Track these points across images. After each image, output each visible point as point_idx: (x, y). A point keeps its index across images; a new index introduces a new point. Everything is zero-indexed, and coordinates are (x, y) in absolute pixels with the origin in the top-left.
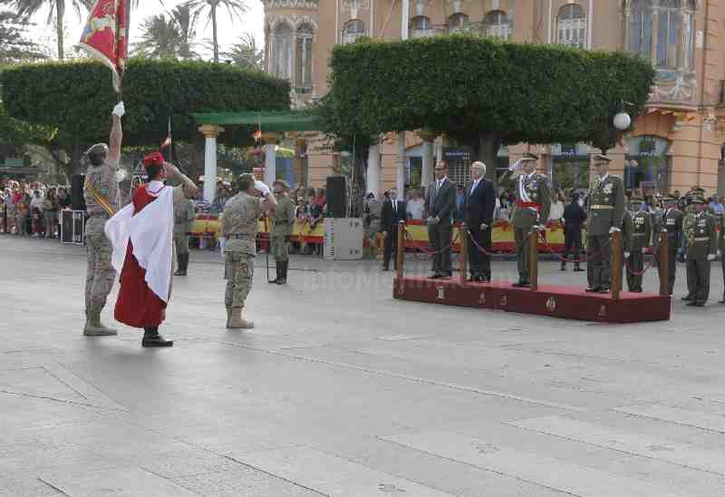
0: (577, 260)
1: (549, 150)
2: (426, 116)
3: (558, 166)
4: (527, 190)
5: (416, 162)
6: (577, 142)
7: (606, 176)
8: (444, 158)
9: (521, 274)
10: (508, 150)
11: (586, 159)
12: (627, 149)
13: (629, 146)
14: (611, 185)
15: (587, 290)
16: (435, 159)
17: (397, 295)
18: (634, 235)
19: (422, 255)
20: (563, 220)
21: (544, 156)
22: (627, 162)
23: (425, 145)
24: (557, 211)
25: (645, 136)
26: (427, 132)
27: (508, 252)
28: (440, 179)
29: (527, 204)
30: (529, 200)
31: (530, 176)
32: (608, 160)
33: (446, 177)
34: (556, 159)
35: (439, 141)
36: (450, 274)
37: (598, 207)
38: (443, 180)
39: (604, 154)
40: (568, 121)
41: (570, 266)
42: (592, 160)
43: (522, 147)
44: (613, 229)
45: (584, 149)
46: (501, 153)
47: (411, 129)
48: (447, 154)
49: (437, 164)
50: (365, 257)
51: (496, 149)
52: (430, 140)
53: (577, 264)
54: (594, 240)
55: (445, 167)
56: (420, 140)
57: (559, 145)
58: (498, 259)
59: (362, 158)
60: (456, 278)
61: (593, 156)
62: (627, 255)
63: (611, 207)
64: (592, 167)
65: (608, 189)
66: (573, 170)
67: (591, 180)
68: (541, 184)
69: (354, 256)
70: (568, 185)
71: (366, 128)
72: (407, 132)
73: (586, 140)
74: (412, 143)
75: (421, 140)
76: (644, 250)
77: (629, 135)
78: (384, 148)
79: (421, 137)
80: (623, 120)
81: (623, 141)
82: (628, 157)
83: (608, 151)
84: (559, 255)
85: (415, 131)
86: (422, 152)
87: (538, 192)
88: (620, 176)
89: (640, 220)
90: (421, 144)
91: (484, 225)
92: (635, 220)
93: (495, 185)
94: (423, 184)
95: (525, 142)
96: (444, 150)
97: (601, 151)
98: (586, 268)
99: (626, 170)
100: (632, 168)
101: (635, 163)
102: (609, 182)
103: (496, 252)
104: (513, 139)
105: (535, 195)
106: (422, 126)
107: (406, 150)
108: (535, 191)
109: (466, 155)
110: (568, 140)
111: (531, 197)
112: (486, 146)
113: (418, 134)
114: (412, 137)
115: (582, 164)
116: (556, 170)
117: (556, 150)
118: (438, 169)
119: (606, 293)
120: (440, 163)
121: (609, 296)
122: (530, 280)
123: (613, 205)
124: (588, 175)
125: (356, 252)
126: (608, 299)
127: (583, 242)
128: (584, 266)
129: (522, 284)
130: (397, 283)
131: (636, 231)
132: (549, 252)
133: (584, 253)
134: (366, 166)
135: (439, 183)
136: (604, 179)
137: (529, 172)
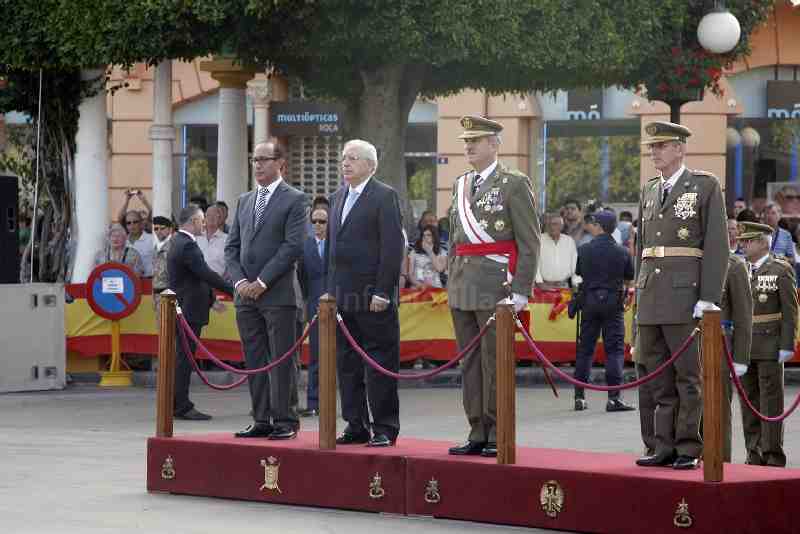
0: (613, 383)
1: (538, 107)
2: (228, 23)
3: (560, 145)
4: (479, 213)
5: (203, 139)
6: (608, 85)
7: (680, 172)
8: (274, 129)
9: (473, 421)
10: (435, 107)
11: (631, 128)
12: (732, 102)
13: (737, 95)
14: (692, 196)
15: (640, 463)
16: (250, 130)
17: (157, 484)
18: (756, 319)
19: (222, 375)
20: (577, 280)
21: (526, 121)
22: (734, 133)
23: (225, 95)
24: (558, 259)
25: (776, 67)
26: (227, 61)
27: (439, 364)
28: (266, 182)
29: (482, 249)
30: (488, 239)
31: (485, 175)
32: (684, 134)
33: (280, 179)
34: (556, 129)
35: (260, 85)
36: (295, 426)
37: (661, 252)
38: (272, 188)
39: (675, 117)
40: (584, 35)
41: (597, 398)
42: (643, 133)
43: (469, 101)
44: (701, 307)
45: (625, 102)
46: (417, 114)
47: (188, 54)
48: (281, 117)
49: (258, 147)
50: (73, 382)
51: (404, 106)
52: (236, 81)
53: (614, 394)
54: (656, 334)
55: (278, 154)
56: (209, 83)
57: (562, 95)
58: (414, 384)
59: (61, 130)
60: (308, 434)
61: (645, 122)
62: (741, 369)
63: (693, 252)
64: (644, 149)
65: (686, 205)
66: (600, 154)
67: (644, 183)
68: (515, 194)
69: (43, 383)
70: (587, 194)
71: (68, 54)
72: (176, 62)
73: (628, 82)
74: (192, 90)
75: (216, 84)
76: (784, 355)
77: (738, 67)
78: (120, 104)
79: (215, 75)
80: (721, 29)
81: (723, 82)
82: (734, 122)
83: (684, 108)
84: (567, 372)
85: (198, 60)
86: (216, 114)
87: (507, 214)
88: (717, 171)
89: (767, 282)
90: (213, 93)
91: (377, 299)
92: (755, 280)
93: (403, 195)
94: (221, 194)
95: (475, 87)
96: (274, 109)
97: (667, 108)
98: (636, 405)
99: (730, 154)
100: (747, 149)
101: (753, 136)
102: (688, 189)
103: (409, 365)
104: (447, 81)
105: (499, 224)
106: (215, 49)
107: (175, 108)
108: (497, 215)
109: (329, 121)
110: (586, 82)
111: (490, 230)
112: (379, 97)
113: (204, 66)
114: (191, 75)
115: (620, 141)
116: (555, 156)
117: (556, 106)
118: (261, 159)
119: (691, 467)
120: (264, 144)
121: (696, 476)
122: (497, 436)
123: (701, 247)
124: (638, 168)
125: (48, 372)
126: (694, 485)
127: (628, 338)
128: (631, 398)
129: (475, 448)
130: (158, 451)
131: (761, 309)
132: (539, 363)
133: (629, 364)
134: (73, 150)
135: (264, 194)
136: (673, 181)
137: (480, 165)
